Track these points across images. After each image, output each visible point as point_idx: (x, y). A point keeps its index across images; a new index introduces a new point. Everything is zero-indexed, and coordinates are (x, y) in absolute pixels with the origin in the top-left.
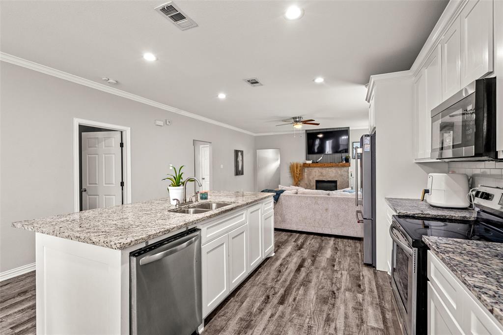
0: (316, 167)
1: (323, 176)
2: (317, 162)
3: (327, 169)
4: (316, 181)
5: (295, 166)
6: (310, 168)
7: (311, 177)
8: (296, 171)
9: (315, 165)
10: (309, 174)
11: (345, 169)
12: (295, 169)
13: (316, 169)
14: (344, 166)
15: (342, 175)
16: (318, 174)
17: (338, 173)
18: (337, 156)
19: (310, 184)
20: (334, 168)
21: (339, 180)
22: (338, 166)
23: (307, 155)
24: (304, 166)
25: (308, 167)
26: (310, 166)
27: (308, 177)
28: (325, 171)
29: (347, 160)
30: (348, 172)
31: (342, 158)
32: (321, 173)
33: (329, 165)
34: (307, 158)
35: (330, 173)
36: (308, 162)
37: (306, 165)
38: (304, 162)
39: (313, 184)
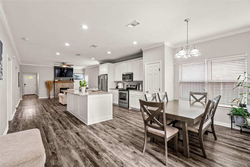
0: (61, 82)
1: (64, 86)
2: (60, 80)
3: (65, 83)
4: (60, 88)
5: (50, 82)
6: (57, 83)
7: (58, 87)
8: (50, 84)
9: (58, 81)
10: (57, 85)
11: (72, 83)
12: (50, 83)
13: (60, 83)
14: (72, 82)
15: (71, 86)
16: (61, 85)
17: (69, 85)
18: (68, 78)
19: (57, 90)
20: (68, 83)
21: (70, 88)
22: (70, 82)
23: (55, 77)
24: (54, 82)
25: (56, 82)
26: (57, 82)
27: (56, 87)
28: (64, 84)
29: (73, 80)
30: (73, 84)
31: (71, 79)
32: (63, 85)
33: (66, 82)
34: (55, 78)
35: (66, 85)
36: (56, 80)
37: (55, 82)
38: (54, 80)
39: (59, 91)
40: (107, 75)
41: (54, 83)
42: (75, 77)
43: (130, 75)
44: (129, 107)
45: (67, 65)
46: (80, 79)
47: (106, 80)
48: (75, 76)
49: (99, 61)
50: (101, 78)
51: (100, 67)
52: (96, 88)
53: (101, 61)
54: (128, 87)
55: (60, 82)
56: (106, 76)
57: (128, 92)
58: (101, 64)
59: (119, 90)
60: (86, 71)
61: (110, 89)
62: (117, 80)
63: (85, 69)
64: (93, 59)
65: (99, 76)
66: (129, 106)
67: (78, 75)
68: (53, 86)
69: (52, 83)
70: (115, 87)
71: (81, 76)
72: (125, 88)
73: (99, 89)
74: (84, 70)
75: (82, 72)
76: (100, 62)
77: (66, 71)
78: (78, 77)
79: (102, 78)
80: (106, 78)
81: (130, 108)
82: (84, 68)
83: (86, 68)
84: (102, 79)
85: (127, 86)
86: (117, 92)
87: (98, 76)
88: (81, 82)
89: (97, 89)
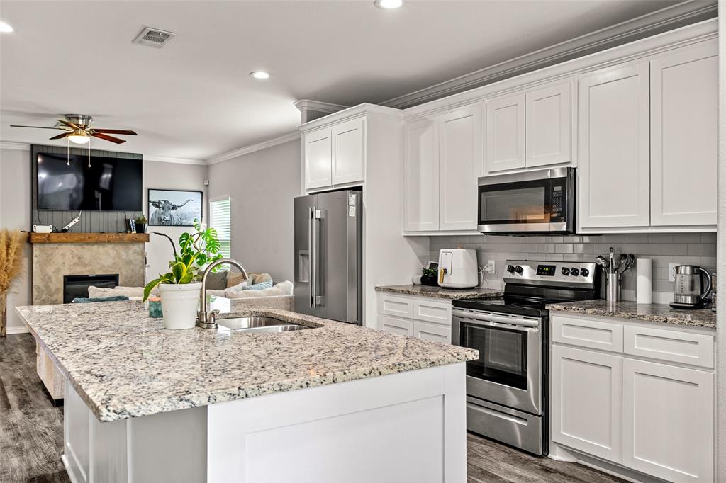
0: (66, 243)
1: (85, 265)
2: (65, 231)
3: (95, 247)
4: (65, 277)
5: (3, 240)
6: (47, 246)
7: (50, 270)
8: (4, 254)
9: (54, 237)
10: (47, 261)
11: (137, 247)
12: (3, 247)
13: (63, 246)
14: (134, 241)
15: (129, 262)
16: (69, 260)
17: (120, 257)
18: (116, 217)
19: (47, 287)
20: (110, 246)
21: (123, 274)
22: (121, 242)
23: (36, 211)
24: (30, 239)
25: (43, 243)
26: (46, 239)
27: (42, 269)
28: (88, 252)
29: (140, 227)
30: (143, 254)
31: (127, 221)
32: (80, 258)
33: (102, 238)
34: (35, 218)
35: (102, 259)
36: (39, 229)
37: (34, 238)
38: (28, 230)
39: (58, 289)
40: (360, 188)
41: (27, 246)
42: (153, 209)
43: (548, 184)
44: (551, 446)
45: (98, 133)
46: (184, 222)
47: (351, 227)
48: (157, 205)
49: (299, 98)
50: (318, 214)
51: (308, 138)
52: (282, 281)
53: (314, 97)
54: (516, 276)
55: (61, 243)
56: (352, 199)
57: (537, 322)
58: (312, 116)
59: (457, 304)
60: (217, 178)
61: (378, 289)
62: (427, 226)
63: (211, 162)
64: (261, 75)
65: (299, 202)
66: (554, 437)
67: (174, 198)
68: (25, 262)
69: (14, 245)
70: (412, 275)
71: (191, 207)
72: (496, 285)
73: (301, 288)
74: (205, 168)
75: (192, 182)
76: (305, 103)
77: (112, 181)
78: (174, 208)
79: (326, 212)
80: (352, 212)
81: (557, 455)
82: (205, 160)
83: (216, 156)
84: (319, 220)
85: (511, 269)
86: (439, 312)
87: (296, 200)
88: (186, 236)
89: (288, 287)
